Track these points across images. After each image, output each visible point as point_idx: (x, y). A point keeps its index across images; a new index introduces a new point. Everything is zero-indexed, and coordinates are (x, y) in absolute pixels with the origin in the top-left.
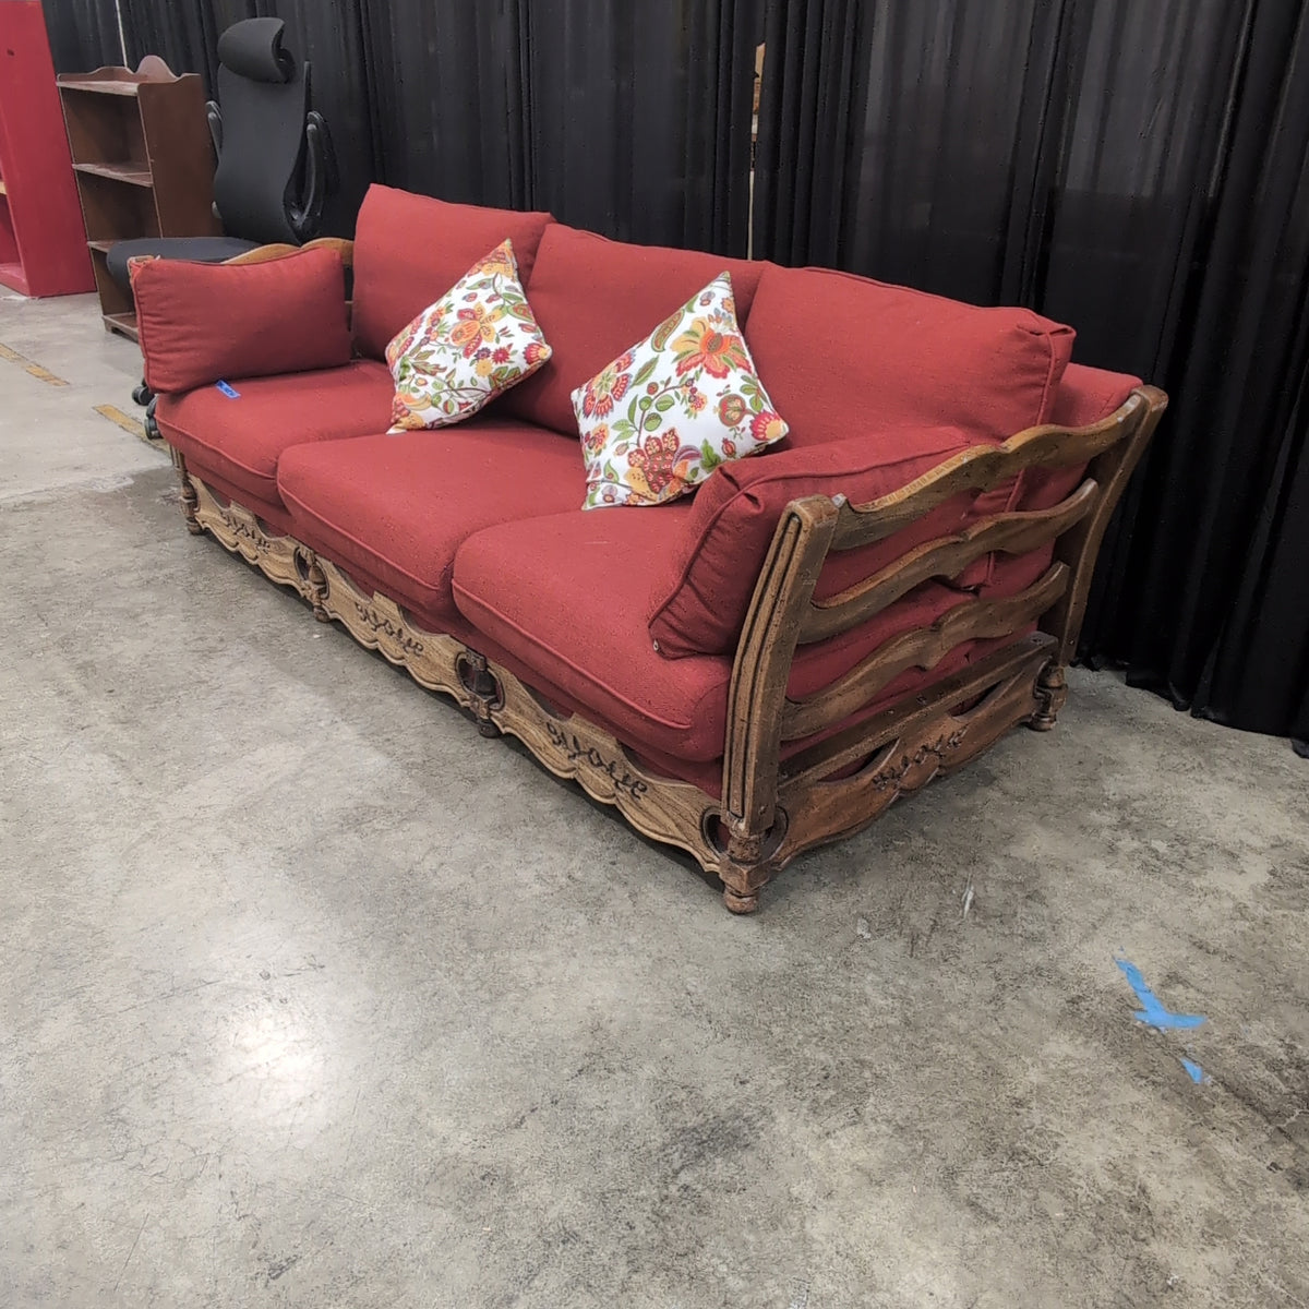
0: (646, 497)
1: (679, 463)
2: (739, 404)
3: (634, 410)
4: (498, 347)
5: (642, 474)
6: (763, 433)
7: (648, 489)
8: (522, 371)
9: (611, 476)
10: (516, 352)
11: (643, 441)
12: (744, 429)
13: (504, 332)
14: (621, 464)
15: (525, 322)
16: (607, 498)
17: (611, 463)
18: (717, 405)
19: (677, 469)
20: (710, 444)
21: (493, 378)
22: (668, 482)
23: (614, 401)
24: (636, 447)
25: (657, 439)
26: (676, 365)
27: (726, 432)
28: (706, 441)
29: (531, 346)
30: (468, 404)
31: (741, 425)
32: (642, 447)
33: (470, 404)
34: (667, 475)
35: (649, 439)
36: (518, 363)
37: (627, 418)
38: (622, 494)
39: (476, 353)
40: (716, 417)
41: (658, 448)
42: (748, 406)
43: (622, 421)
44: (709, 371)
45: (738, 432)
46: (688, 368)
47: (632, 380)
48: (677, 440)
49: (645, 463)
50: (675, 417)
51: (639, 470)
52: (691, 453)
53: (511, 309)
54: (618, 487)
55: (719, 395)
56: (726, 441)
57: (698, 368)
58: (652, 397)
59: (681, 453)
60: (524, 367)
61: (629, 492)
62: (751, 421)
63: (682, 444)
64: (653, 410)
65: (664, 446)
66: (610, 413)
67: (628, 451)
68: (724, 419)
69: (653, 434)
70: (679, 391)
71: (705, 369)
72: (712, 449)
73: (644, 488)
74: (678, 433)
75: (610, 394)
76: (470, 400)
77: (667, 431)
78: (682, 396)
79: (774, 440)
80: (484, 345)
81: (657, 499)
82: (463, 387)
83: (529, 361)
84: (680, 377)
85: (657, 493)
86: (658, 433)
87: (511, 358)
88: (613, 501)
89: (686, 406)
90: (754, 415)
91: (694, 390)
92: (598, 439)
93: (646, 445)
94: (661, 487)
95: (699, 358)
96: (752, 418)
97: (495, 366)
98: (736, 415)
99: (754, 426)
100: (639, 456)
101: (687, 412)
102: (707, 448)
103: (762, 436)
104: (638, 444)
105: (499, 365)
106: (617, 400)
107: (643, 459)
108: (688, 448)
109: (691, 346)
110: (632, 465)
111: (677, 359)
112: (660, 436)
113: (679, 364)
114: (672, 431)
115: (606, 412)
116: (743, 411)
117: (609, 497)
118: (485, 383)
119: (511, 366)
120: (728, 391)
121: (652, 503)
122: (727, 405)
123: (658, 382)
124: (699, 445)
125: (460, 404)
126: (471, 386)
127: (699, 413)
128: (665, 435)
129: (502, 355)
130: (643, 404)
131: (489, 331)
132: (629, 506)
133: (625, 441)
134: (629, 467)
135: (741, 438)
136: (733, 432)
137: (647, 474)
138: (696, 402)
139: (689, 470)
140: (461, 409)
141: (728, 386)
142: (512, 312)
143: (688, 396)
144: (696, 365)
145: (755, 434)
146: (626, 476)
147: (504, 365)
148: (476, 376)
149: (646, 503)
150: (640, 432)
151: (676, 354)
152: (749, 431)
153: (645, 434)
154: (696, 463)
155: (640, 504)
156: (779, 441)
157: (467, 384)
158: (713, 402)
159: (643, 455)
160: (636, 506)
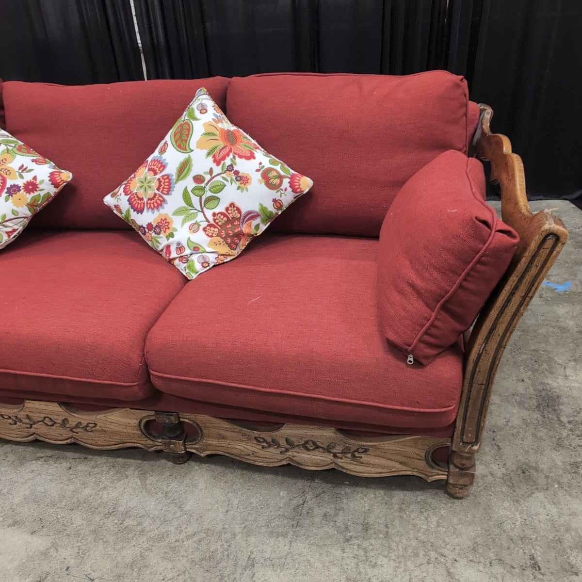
0: (229, 255)
1: (245, 225)
2: (275, 173)
3: (190, 198)
4: (25, 181)
5: (222, 240)
6: (299, 188)
7: (229, 248)
8: (52, 194)
9: (196, 249)
10: (42, 182)
11: (211, 219)
12: (286, 189)
13: (23, 168)
14: (200, 238)
15: (35, 158)
16: (205, 265)
17: (191, 239)
18: (260, 178)
19: (245, 229)
20: (264, 205)
21: (31, 206)
22: (240, 240)
23: (165, 196)
24: (207, 223)
25: (222, 213)
26: (211, 159)
27: (274, 194)
28: (261, 205)
29: (52, 174)
30: (14, 230)
31: (283, 187)
32: (212, 222)
33: (16, 230)
34: (240, 235)
35: (214, 215)
36: (47, 189)
37: (185, 205)
38: (212, 259)
39: (6, 190)
40: (263, 187)
41: (225, 219)
42: (282, 173)
43: (181, 208)
44: (241, 157)
45: (283, 192)
46: (224, 158)
47: (174, 177)
48: (239, 210)
49: (220, 232)
50: (230, 194)
51: (219, 238)
52: (252, 216)
53: (15, 150)
54: (207, 254)
55: (258, 170)
56: (275, 201)
57: (231, 156)
58: (203, 185)
59: (245, 217)
60: (53, 191)
61: (217, 256)
62: (289, 183)
63: (244, 212)
64: (209, 194)
65: (230, 216)
66: (165, 205)
67: (201, 228)
68: (269, 185)
69: (217, 210)
70: (224, 175)
71: (237, 156)
72: (266, 208)
73: (225, 249)
74: (237, 204)
75: (157, 192)
76: (16, 227)
77: (227, 205)
78: (229, 179)
79: (307, 190)
80: (9, 183)
81: (236, 253)
82: (7, 219)
83: (56, 185)
84: (221, 166)
85: (235, 249)
86: (221, 208)
87: (41, 187)
88: (209, 266)
89: (236, 185)
90: (289, 178)
91: (237, 173)
92: (163, 226)
93: (215, 220)
94: (237, 245)
95: (227, 150)
96: (289, 180)
97: (29, 197)
98: (277, 181)
99: (292, 185)
100: (212, 229)
101: (238, 188)
102: (263, 209)
103: (299, 190)
104: (207, 220)
105: (32, 195)
106: (168, 194)
107: (216, 230)
108: (249, 213)
109: (215, 143)
110: (211, 236)
111: (209, 154)
112: (224, 211)
113: (214, 157)
114: (232, 205)
115: (161, 205)
116: (281, 178)
117: (204, 263)
118: (25, 212)
119: (42, 193)
120: (263, 166)
121: (233, 257)
122: (266, 176)
123: (202, 174)
124: (256, 208)
125: (7, 233)
126: (15, 217)
127: (249, 187)
128: (227, 209)
129: (31, 187)
130: (197, 192)
131: (9, 172)
132: (219, 265)
133: (194, 221)
134: (209, 239)
135: (286, 195)
136: (279, 193)
137: (225, 239)
138: (242, 180)
139: (253, 227)
140: (9, 236)
141: (260, 164)
142: (17, 152)
143: (234, 177)
144: (228, 155)
145: (294, 191)
146: (209, 245)
147: (36, 193)
148: (15, 208)
149: (229, 259)
150: (203, 212)
151: (205, 151)
152: (290, 190)
153: (209, 213)
154: (258, 221)
155: (225, 261)
156: (310, 190)
157: (10, 216)
158: (256, 177)
159: (215, 227)
160: (224, 263)
